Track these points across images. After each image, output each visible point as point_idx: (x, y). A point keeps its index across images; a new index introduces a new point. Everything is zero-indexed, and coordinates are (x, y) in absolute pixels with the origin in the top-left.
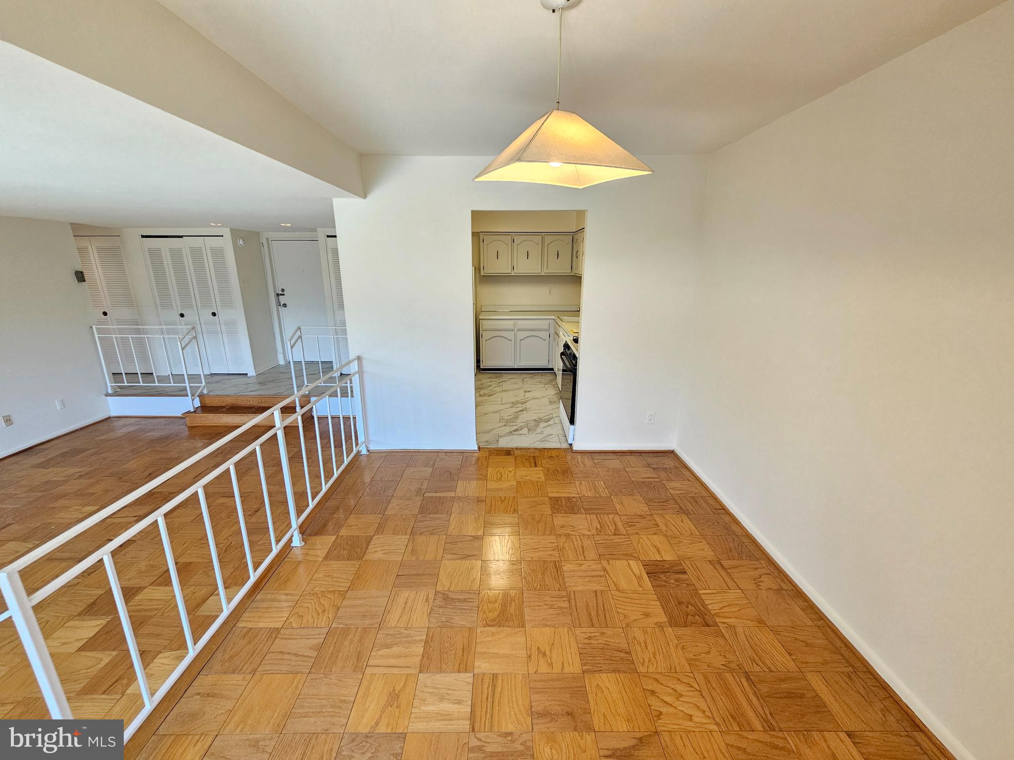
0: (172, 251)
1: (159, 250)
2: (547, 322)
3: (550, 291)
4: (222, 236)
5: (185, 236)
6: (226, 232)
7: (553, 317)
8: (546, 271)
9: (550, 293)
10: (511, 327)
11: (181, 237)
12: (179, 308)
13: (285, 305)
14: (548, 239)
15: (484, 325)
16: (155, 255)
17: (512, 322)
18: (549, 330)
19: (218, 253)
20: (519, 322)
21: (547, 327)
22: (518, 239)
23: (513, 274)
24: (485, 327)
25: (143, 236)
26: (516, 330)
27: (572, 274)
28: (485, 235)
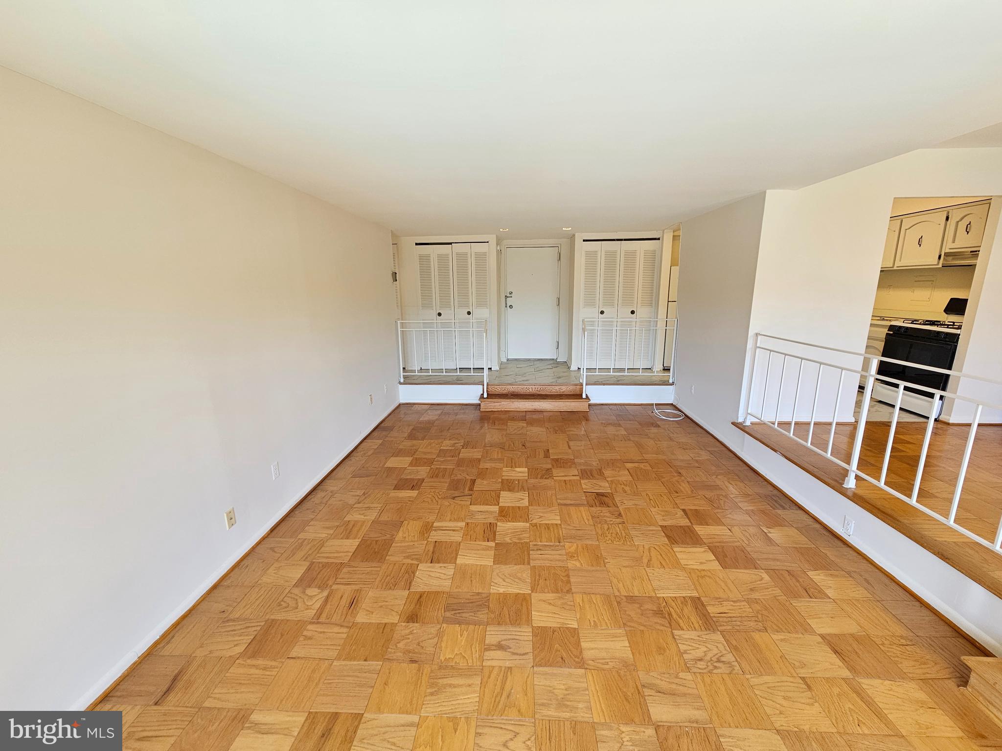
0: (440, 256)
1: (429, 256)
4: (488, 242)
5: (453, 243)
6: (492, 239)
11: (451, 244)
12: (438, 308)
13: (511, 307)
16: (424, 260)
19: (481, 258)
25: (417, 244)
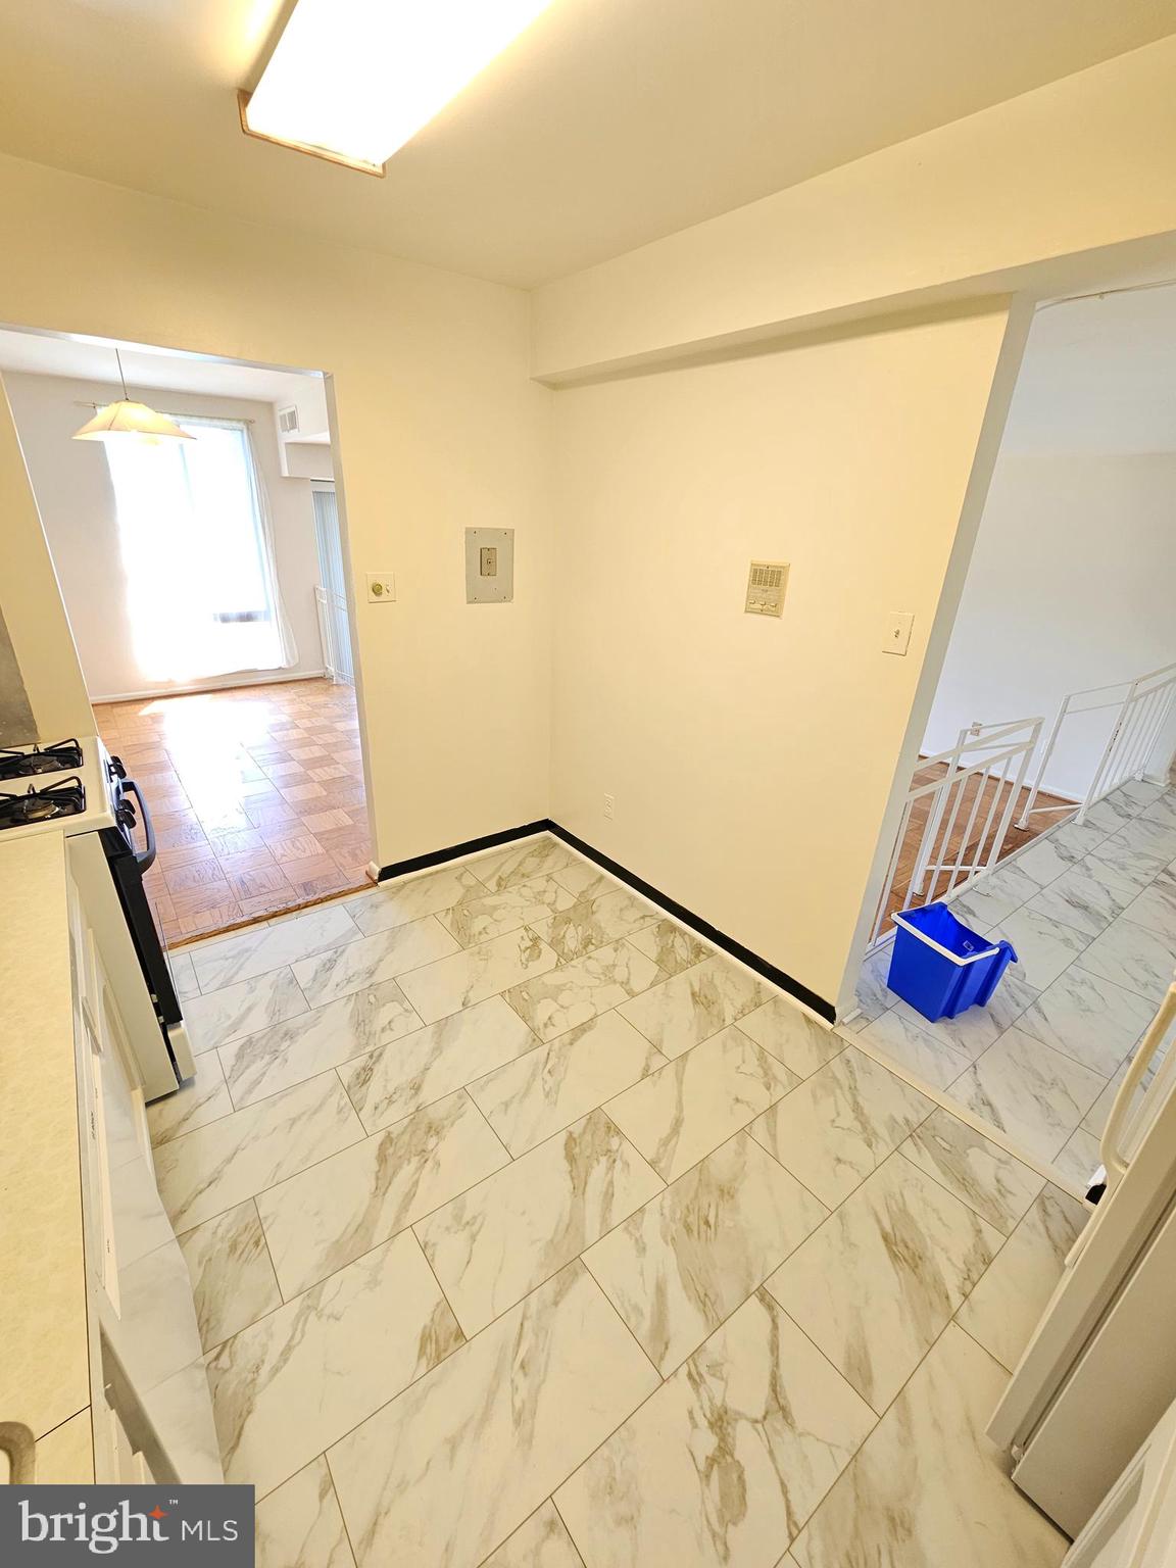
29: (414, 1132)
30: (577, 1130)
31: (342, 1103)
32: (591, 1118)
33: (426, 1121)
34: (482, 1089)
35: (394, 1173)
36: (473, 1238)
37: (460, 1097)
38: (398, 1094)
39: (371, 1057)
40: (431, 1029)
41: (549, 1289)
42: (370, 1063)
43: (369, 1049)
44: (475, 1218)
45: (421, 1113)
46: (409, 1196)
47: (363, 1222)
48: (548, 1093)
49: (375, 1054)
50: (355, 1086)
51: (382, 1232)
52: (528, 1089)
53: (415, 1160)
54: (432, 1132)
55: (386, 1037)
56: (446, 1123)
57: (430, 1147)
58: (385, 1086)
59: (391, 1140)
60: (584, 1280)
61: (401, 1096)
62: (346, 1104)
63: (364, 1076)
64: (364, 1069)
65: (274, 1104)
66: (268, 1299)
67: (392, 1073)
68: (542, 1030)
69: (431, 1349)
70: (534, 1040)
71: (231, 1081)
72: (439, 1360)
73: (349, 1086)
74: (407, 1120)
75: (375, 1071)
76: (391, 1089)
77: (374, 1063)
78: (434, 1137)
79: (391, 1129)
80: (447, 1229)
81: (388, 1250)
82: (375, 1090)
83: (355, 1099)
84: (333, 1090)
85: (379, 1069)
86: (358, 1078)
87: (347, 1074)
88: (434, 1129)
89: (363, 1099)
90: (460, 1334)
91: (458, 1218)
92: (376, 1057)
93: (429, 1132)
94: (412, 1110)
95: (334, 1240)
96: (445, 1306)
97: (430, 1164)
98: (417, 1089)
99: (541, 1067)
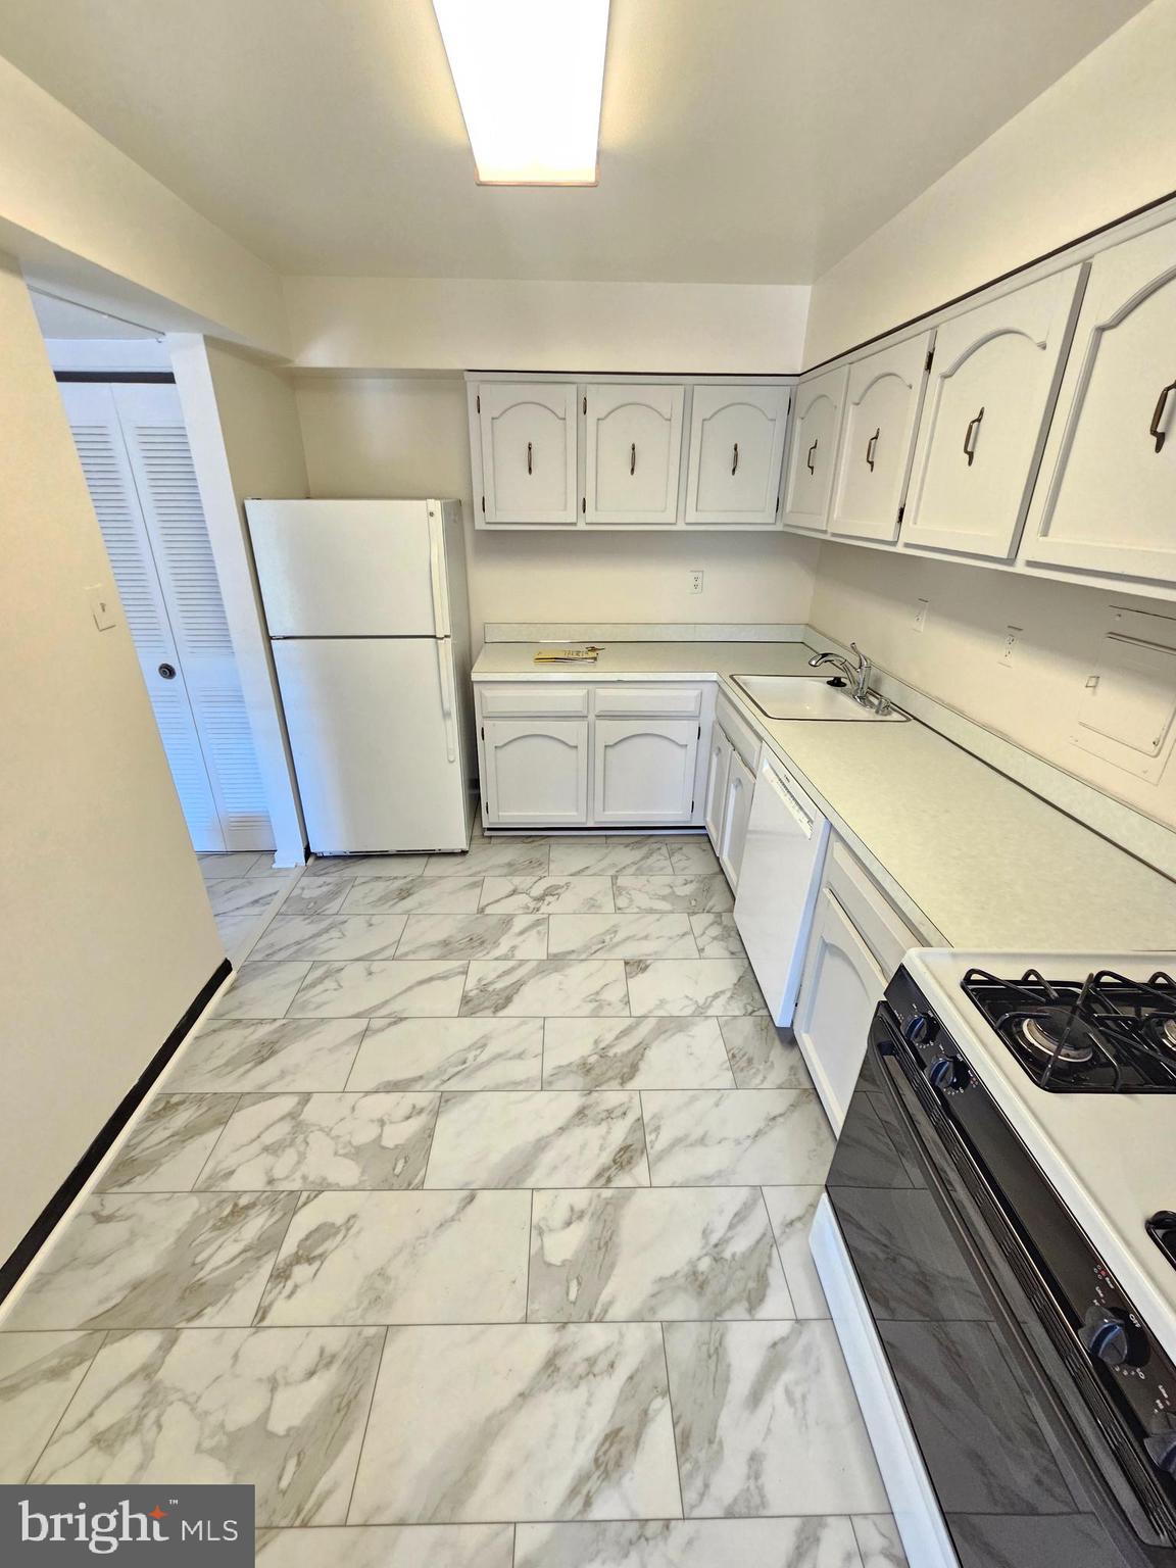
2: (692, 693)
3: (696, 579)
7: (714, 677)
8: (692, 516)
9: (696, 586)
10: (578, 707)
14: (707, 398)
15: (487, 700)
17: (580, 692)
18: (698, 717)
20: (602, 692)
21: (692, 707)
22: (601, 399)
23: (581, 527)
24: (492, 708)
26: (591, 717)
27: (779, 527)
28: (482, 381)
29: (602, 1074)
30: (488, 1012)
31: (653, 1136)
32: (472, 1014)
33: (589, 1078)
34: (527, 1081)
35: (629, 1052)
36: (597, 993)
37: (550, 1083)
38: (600, 1116)
39: (609, 1180)
40: (530, 1182)
41: (573, 957)
42: (613, 1171)
43: (607, 1193)
44: (591, 1001)
45: (588, 1087)
46: (625, 1033)
47: (661, 1034)
48: (482, 1047)
49: (602, 1181)
50: (636, 1150)
51: (650, 1024)
52: (494, 1058)
53: (611, 1053)
54: (588, 1067)
55: (581, 1199)
56: (575, 1069)
57: (596, 1057)
58: (608, 1133)
59: (622, 1078)
60: (554, 950)
61: (599, 1113)
62: (650, 1133)
63: (624, 1158)
64: (622, 1167)
65: (720, 1173)
66: (726, 1023)
67: (596, 1144)
68: (430, 1108)
69: (643, 966)
70: (447, 1101)
71: (768, 1239)
72: (640, 961)
73: (642, 1152)
74: (604, 1088)
75: (612, 1157)
76: (604, 1127)
77: (609, 1168)
78: (589, 1062)
79: (619, 1088)
80: (609, 1004)
81: (650, 1012)
82: (619, 1132)
83: (639, 1134)
84: (660, 1158)
85: (606, 1158)
86: (631, 1158)
87: (640, 1172)
88: (585, 1068)
89: (632, 1130)
90: (626, 963)
91: (601, 1007)
92: (604, 1177)
93: (590, 1069)
94: (595, 1094)
95: (682, 1034)
96: (628, 976)
97: (602, 1045)
98: (581, 1113)
99: (466, 1071)
